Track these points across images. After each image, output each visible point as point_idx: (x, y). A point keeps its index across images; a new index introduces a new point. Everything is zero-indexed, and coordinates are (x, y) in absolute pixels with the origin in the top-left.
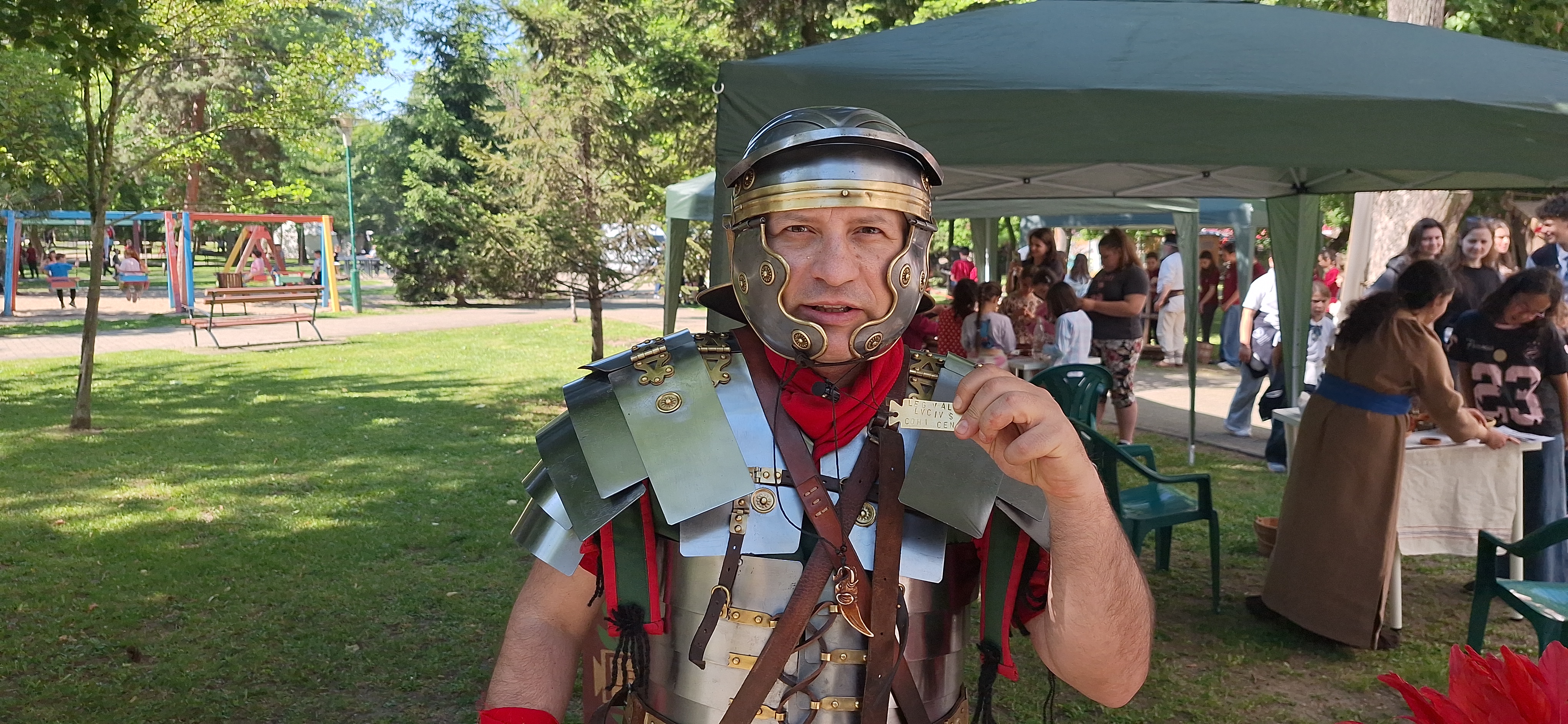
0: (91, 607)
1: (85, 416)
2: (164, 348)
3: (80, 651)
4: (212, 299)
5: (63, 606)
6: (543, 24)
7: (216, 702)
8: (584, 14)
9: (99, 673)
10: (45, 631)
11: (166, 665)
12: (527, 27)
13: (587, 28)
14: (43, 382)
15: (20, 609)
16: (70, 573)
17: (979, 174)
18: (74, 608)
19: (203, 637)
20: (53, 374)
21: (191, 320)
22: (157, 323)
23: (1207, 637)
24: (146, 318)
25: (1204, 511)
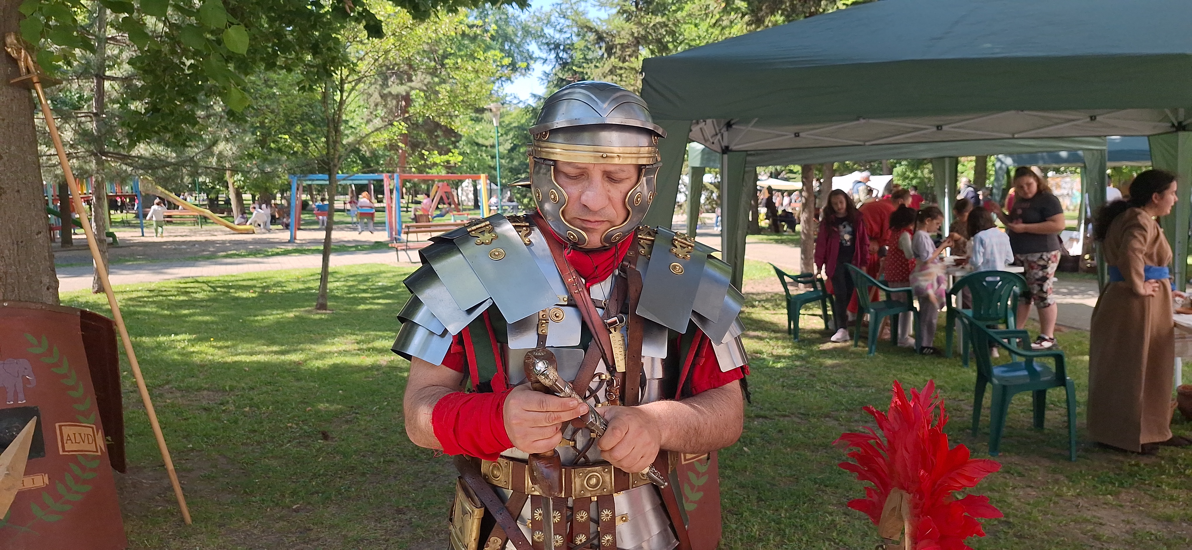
0: (308, 409)
2: (379, 263)
3: (298, 432)
4: (407, 230)
5: (293, 408)
6: (607, 34)
7: (365, 464)
8: (635, 24)
11: (342, 443)
12: (596, 37)
13: (636, 35)
14: (304, 282)
17: (902, 124)
19: (366, 429)
20: (312, 278)
21: (395, 244)
22: (378, 247)
23: (1057, 476)
24: (371, 244)
25: (1060, 379)
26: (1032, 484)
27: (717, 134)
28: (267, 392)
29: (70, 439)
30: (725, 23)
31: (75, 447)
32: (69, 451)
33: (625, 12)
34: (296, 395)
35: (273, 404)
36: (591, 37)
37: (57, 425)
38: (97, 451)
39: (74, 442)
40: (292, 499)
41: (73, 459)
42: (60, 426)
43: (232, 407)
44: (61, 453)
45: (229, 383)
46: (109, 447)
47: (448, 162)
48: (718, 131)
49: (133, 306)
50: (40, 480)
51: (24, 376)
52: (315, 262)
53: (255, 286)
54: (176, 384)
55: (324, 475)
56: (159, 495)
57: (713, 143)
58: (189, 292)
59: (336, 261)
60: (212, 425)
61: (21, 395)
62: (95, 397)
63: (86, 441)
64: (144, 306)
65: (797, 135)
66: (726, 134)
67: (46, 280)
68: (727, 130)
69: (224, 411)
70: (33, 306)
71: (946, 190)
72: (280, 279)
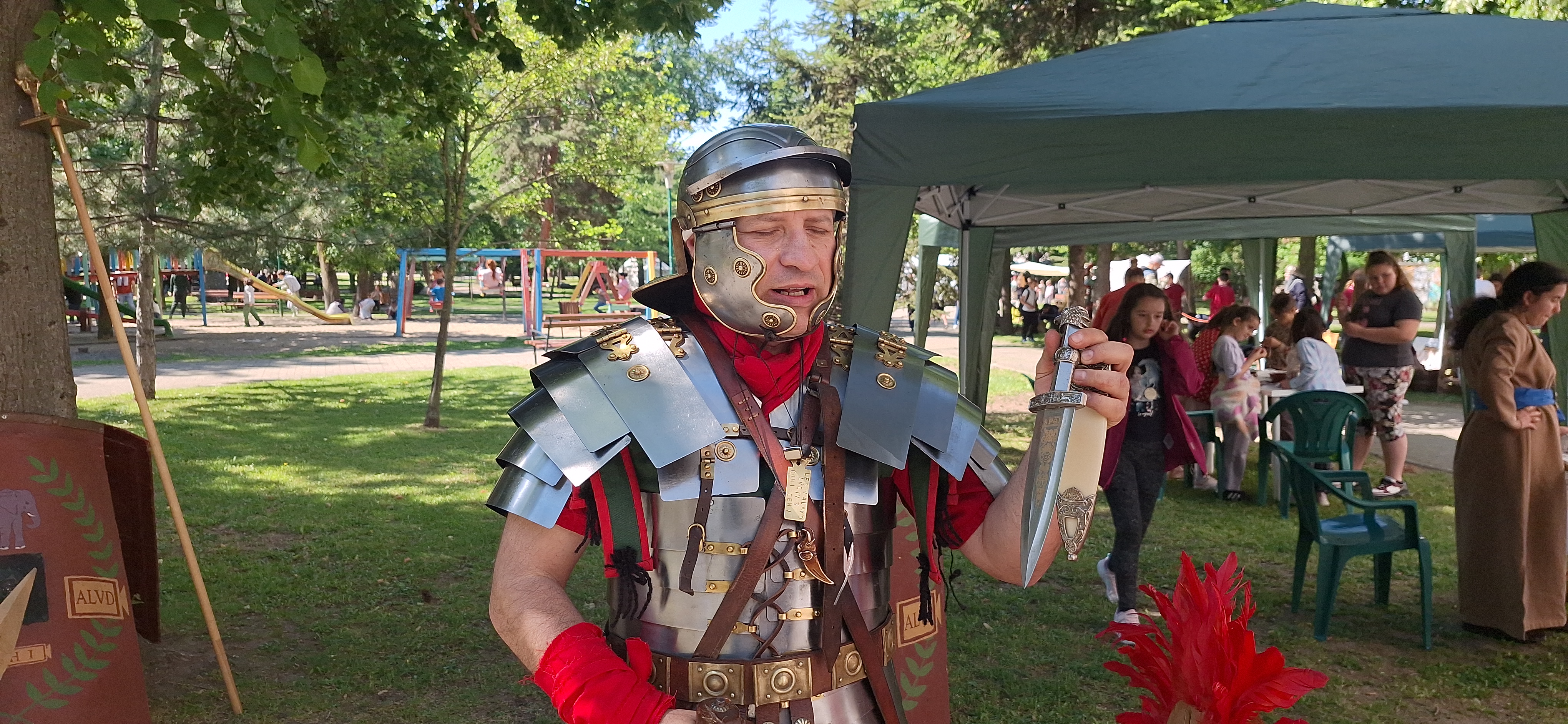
0: (406, 560)
1: (435, 416)
2: (511, 365)
3: (390, 591)
4: (548, 323)
5: (386, 559)
6: (815, 70)
7: (478, 636)
8: (851, 58)
9: (399, 608)
10: (370, 575)
11: (449, 606)
12: (800, 75)
13: (852, 72)
14: (411, 389)
15: (356, 558)
16: (398, 535)
17: (1200, 194)
18: (393, 561)
20: (422, 384)
21: (532, 341)
22: (511, 344)
23: (1405, 670)
24: (502, 340)
25: (1411, 539)
26: (1372, 681)
27: (955, 204)
28: (353, 536)
29: (83, 598)
30: (971, 58)
31: (89, 609)
32: (81, 614)
33: (838, 42)
34: (392, 541)
35: (360, 552)
36: (794, 74)
37: (66, 579)
38: (119, 615)
39: (88, 601)
40: (377, 682)
41: (86, 624)
42: (70, 581)
43: (306, 555)
44: (70, 616)
45: (304, 523)
46: (135, 609)
47: (603, 235)
48: (956, 201)
49: (185, 417)
50: (40, 653)
51: (24, 514)
52: (425, 363)
53: (347, 394)
54: (235, 523)
55: (421, 650)
56: (201, 673)
57: (949, 216)
58: (260, 401)
59: (453, 363)
60: (278, 579)
61: (19, 539)
62: (119, 542)
63: (104, 600)
64: (200, 418)
65: (1062, 206)
66: (967, 204)
67: (60, 386)
68: (969, 199)
69: (295, 560)
70: (41, 420)
71: (1261, 282)
72: (379, 385)
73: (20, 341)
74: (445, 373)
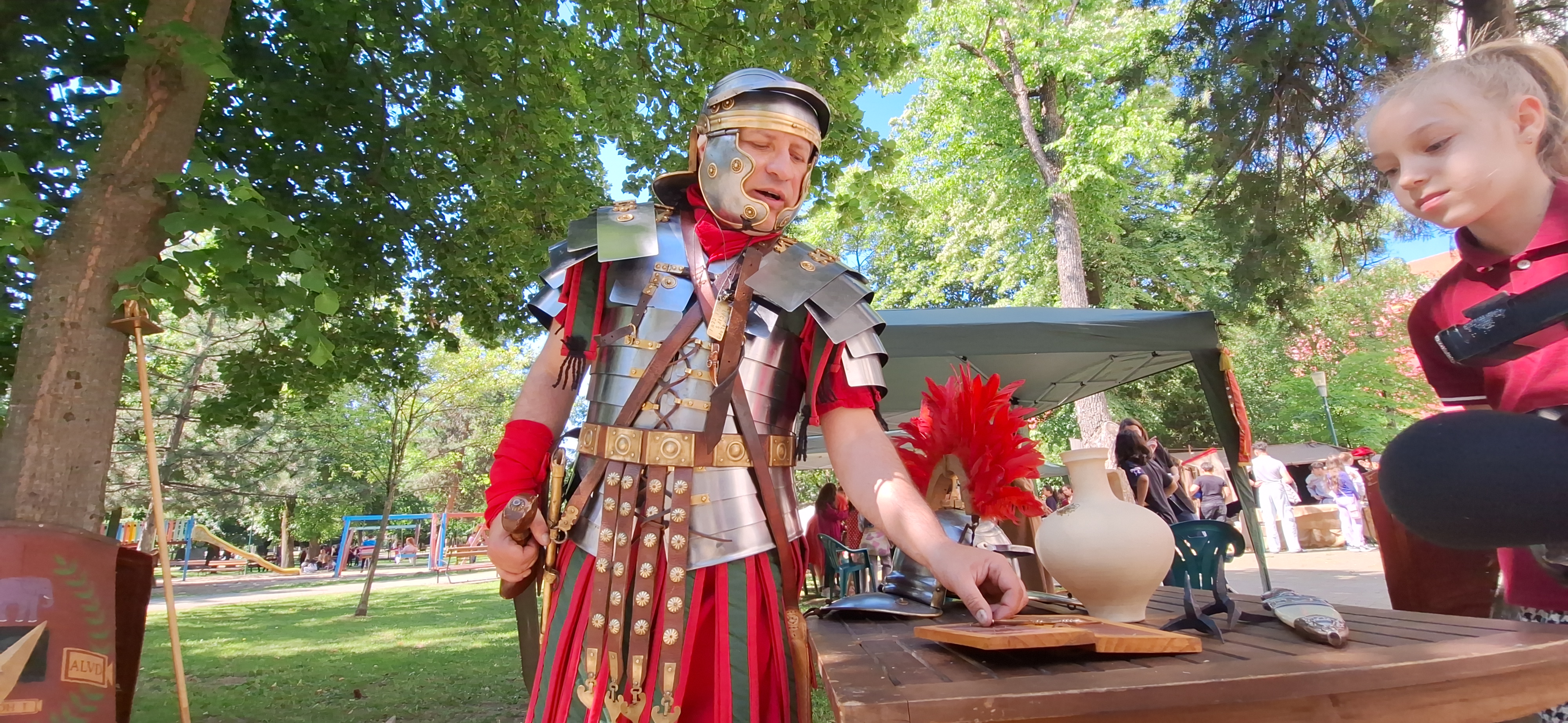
0: (340, 679)
1: (363, 612)
3: (328, 695)
5: (324, 680)
9: (335, 703)
10: (311, 689)
11: (376, 699)
15: (300, 682)
16: (334, 668)
18: (330, 680)
19: (400, 688)
28: (297, 672)
29: (76, 666)
32: (72, 679)
34: (329, 672)
35: (302, 679)
37: (65, 649)
38: (103, 684)
39: (79, 666)
41: (75, 688)
42: (69, 651)
43: (258, 685)
44: (62, 680)
45: (258, 668)
50: (32, 706)
51: (41, 596)
53: (294, 606)
58: (225, 612)
61: (33, 614)
63: (94, 672)
69: (248, 688)
72: (321, 600)
73: (69, 471)
74: (371, 591)
